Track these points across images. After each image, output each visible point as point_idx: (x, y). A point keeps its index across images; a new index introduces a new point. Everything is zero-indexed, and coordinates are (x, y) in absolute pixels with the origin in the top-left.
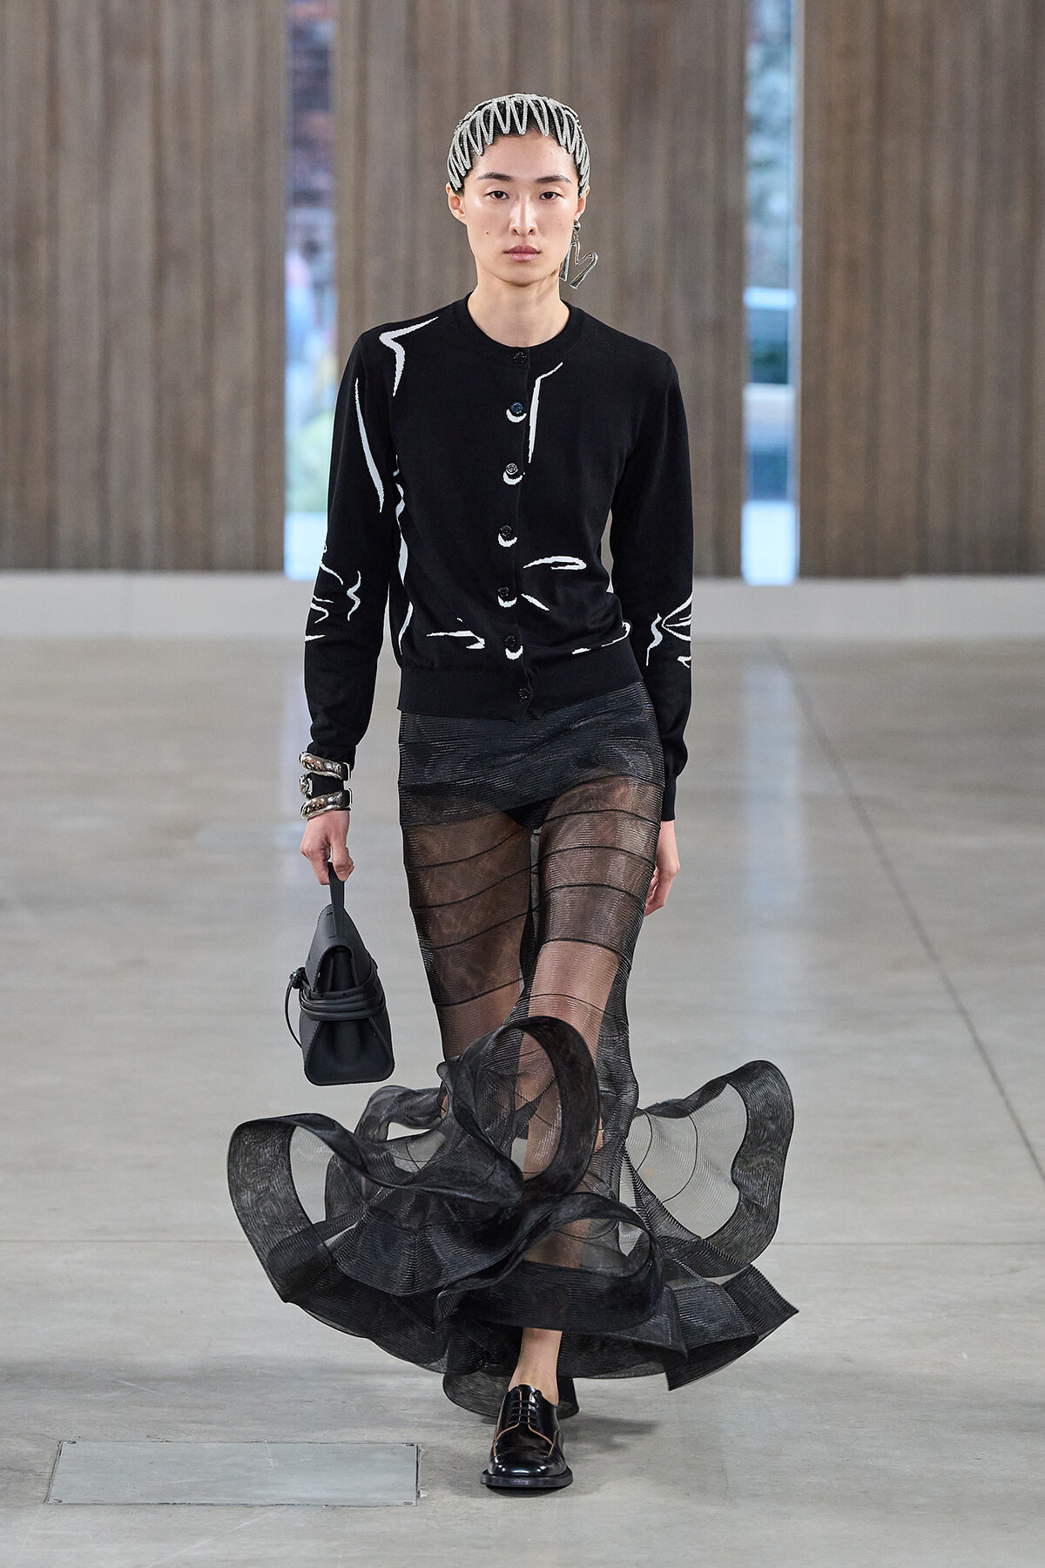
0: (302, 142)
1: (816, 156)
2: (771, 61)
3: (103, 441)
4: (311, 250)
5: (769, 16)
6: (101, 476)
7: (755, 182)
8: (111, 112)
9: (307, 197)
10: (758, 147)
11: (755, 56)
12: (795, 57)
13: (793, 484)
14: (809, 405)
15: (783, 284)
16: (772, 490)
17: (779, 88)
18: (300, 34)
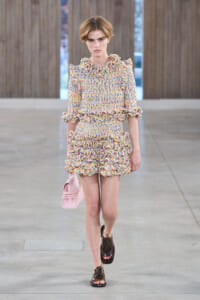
0: (63, 29)
1: (145, 31)
2: (139, 16)
3: (31, 77)
4: (64, 47)
5: (138, 9)
6: (31, 83)
7: (136, 35)
8: (32, 25)
9: (64, 38)
10: (136, 30)
11: (136, 15)
12: (142, 15)
13: (142, 84)
14: (145, 72)
15: (139, 51)
17: (139, 20)
18: (63, 12)
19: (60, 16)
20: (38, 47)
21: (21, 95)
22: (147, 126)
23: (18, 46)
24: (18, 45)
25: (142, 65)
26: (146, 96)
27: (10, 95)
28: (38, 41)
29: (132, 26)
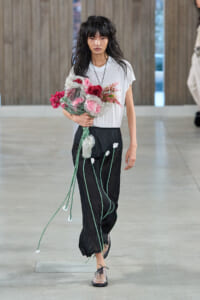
1: (167, 30)
3: (40, 82)
5: (158, 5)
6: (40, 88)
7: (157, 34)
8: (42, 23)
10: (157, 28)
11: (156, 12)
12: (163, 12)
13: (164, 88)
14: (167, 75)
15: (160, 52)
16: (160, 90)
17: (160, 18)
18: (75, 9)
19: (72, 13)
20: (48, 49)
21: (30, 102)
22: (170, 136)
23: (26, 48)
24: (26, 46)
25: (164, 68)
26: (168, 102)
27: (18, 102)
28: (48, 41)
29: (152, 24)
